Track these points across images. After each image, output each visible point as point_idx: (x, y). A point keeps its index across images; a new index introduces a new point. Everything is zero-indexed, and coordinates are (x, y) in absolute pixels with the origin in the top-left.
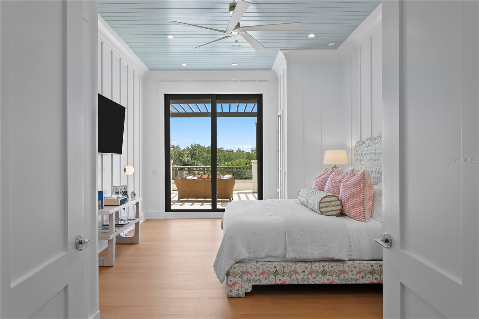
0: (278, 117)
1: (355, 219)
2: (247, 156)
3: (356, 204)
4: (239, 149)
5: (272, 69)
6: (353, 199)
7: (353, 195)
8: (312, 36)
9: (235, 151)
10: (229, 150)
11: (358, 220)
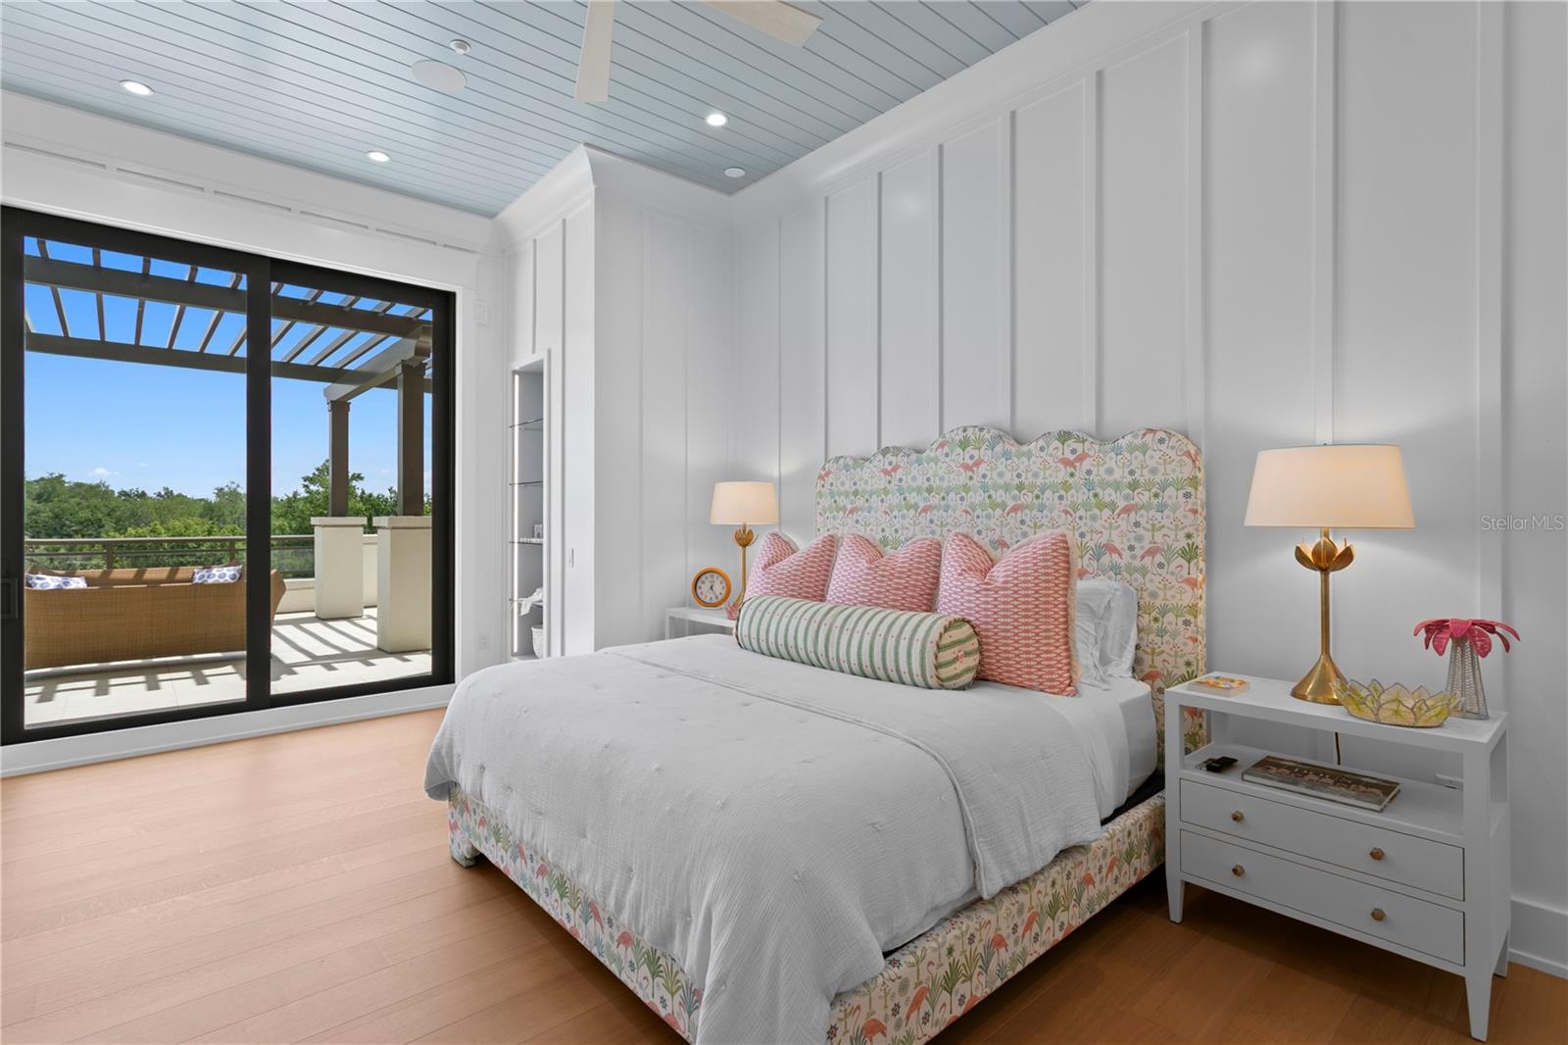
0: (510, 375)
1: (1042, 690)
2: (201, 510)
3: (1047, 641)
4: (166, 489)
5: (501, 216)
6: (1037, 627)
7: (1037, 613)
8: (717, 120)
9: (151, 493)
10: (127, 490)
11: (1054, 693)
